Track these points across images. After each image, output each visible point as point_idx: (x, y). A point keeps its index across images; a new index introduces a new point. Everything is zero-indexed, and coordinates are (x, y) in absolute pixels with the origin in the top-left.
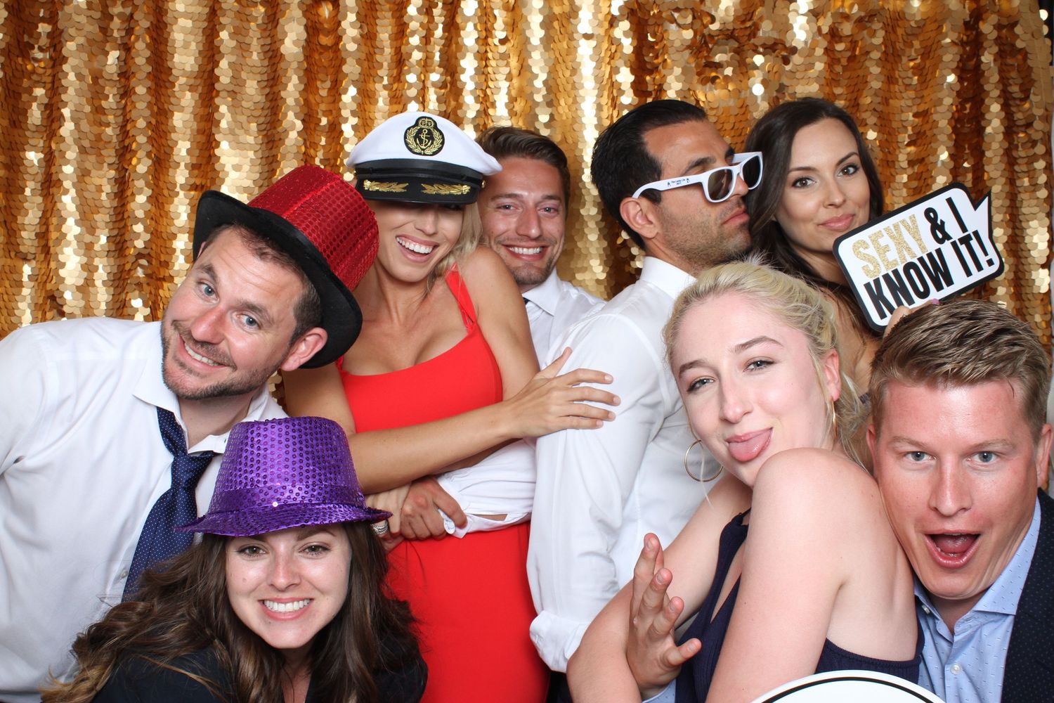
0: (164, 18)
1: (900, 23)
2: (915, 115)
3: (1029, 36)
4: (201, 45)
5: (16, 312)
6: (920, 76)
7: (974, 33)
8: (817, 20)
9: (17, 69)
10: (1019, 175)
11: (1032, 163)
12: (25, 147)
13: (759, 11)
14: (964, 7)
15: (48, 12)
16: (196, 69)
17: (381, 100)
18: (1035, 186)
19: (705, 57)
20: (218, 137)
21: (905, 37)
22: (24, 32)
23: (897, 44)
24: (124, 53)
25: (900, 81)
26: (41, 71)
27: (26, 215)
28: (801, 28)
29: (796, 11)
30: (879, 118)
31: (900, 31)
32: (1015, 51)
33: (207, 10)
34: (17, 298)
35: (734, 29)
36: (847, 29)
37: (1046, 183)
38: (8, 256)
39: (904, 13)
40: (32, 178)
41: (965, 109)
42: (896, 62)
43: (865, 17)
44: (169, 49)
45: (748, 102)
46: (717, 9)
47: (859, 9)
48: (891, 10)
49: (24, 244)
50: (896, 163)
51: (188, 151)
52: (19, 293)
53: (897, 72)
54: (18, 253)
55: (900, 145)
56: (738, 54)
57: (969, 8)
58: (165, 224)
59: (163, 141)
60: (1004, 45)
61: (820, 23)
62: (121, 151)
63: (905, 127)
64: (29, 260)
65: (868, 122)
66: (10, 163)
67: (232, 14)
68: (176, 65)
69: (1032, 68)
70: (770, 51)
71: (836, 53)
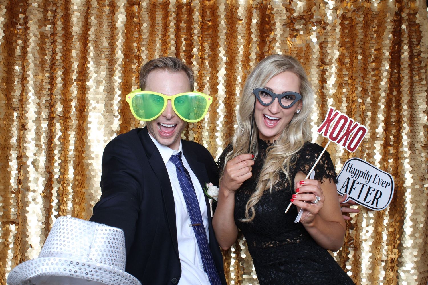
0: (69, 12)
1: (369, 12)
2: (375, 50)
3: (422, 18)
4: (83, 23)
5: (11, 131)
6: (377, 34)
7: (400, 17)
8: (337, 11)
9: (11, 33)
10: (414, 75)
11: (420, 70)
12: (14, 64)
13: (314, 8)
14: (396, 7)
15: (23, 10)
16: (81, 32)
17: (158, 44)
18: (421, 80)
19: (292, 27)
20: (89, 59)
21: (371, 18)
22: (14, 18)
23: (368, 21)
24: (52, 26)
25: (369, 36)
26: (21, 33)
27: (15, 92)
28: (330, 15)
29: (328, 8)
30: (363, 50)
31: (369, 16)
32: (415, 24)
33: (86, 8)
34: (11, 126)
35: (303, 15)
36: (349, 15)
37: (425, 78)
38: (7, 109)
39: (371, 9)
40: (17, 77)
41: (396, 48)
42: (368, 28)
43: (356, 9)
44: (71, 24)
45: (310, 45)
46: (296, 7)
47: (353, 7)
48: (366, 7)
49: (14, 104)
50: (367, 69)
51: (78, 66)
52: (12, 124)
53: (368, 32)
54: (12, 107)
55: (368, 62)
56: (305, 25)
57: (398, 6)
58: (68, 95)
59: (68, 62)
60: (411, 22)
61: (338, 13)
62: (51, 66)
63: (371, 55)
64: (16, 110)
65: (358, 52)
66: (8, 71)
67: (96, 10)
68: (74, 31)
69: (422, 32)
70: (319, 24)
71: (345, 25)
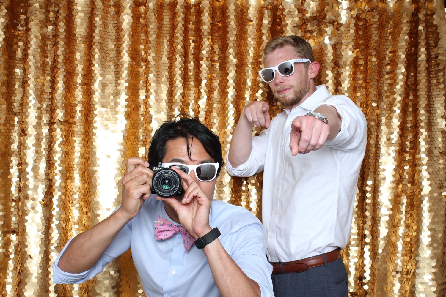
0: (72, 13)
1: (384, 13)
2: (390, 53)
3: (439, 19)
4: (88, 24)
5: (12, 137)
6: (392, 36)
7: (416, 17)
9: (11, 35)
10: (432, 78)
11: (438, 73)
12: (15, 67)
13: (327, 8)
14: (412, 7)
15: (24, 10)
16: (86, 34)
17: (166, 46)
18: (439, 83)
19: (305, 28)
20: (94, 62)
21: (386, 19)
22: (14, 19)
23: (383, 22)
24: (55, 27)
25: (384, 37)
26: (22, 35)
27: (16, 96)
28: (344, 15)
29: (342, 8)
30: (377, 52)
31: (384, 17)
32: (432, 25)
33: (90, 9)
34: (12, 131)
35: (316, 16)
36: (363, 16)
37: (443, 81)
38: (8, 113)
39: (386, 9)
40: (18, 80)
41: (412, 50)
42: (383, 29)
43: (370, 10)
44: (74, 26)
45: (323, 47)
46: (309, 7)
47: (368, 7)
48: (381, 7)
49: (15, 109)
51: (83, 69)
52: (13, 129)
53: (383, 34)
54: (12, 112)
55: (383, 65)
56: (318, 26)
57: (414, 7)
58: (72, 100)
59: (72, 65)
60: (428, 23)
61: (352, 13)
62: (53, 69)
63: (385, 58)
64: (17, 115)
65: (372, 54)
66: (8, 74)
67: (101, 10)
68: (77, 33)
69: (439, 33)
70: (332, 25)
71: (359, 26)
